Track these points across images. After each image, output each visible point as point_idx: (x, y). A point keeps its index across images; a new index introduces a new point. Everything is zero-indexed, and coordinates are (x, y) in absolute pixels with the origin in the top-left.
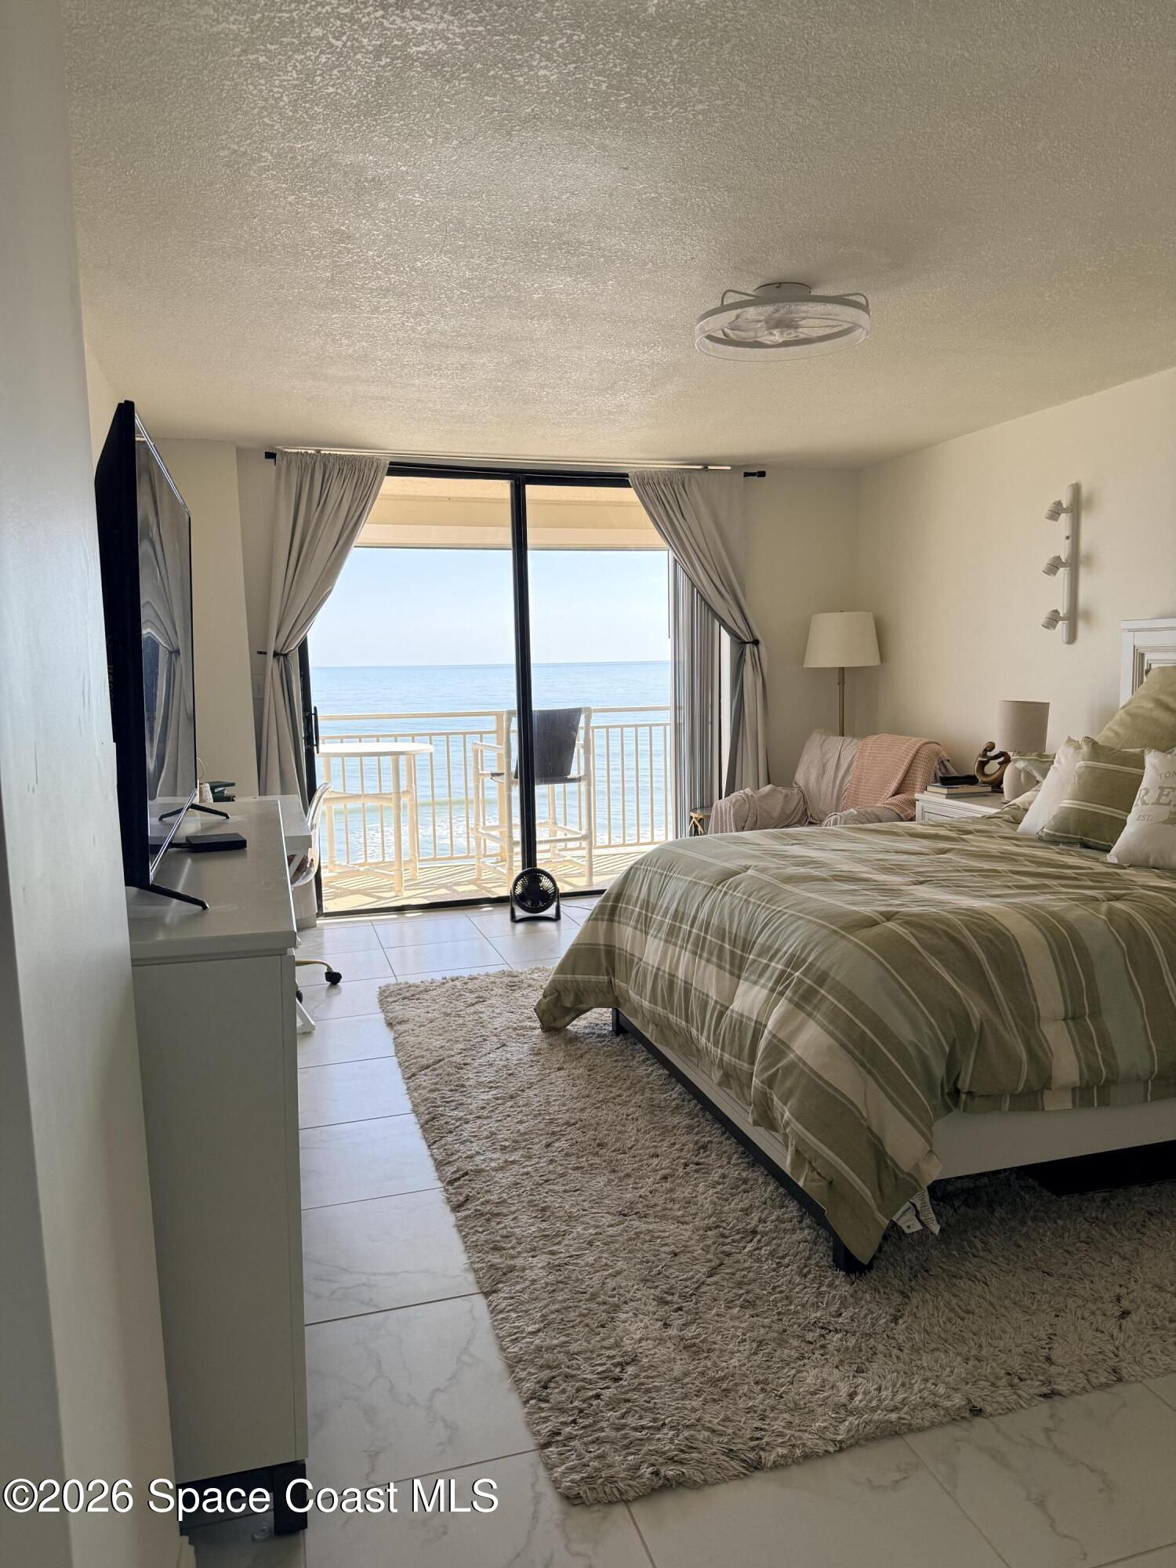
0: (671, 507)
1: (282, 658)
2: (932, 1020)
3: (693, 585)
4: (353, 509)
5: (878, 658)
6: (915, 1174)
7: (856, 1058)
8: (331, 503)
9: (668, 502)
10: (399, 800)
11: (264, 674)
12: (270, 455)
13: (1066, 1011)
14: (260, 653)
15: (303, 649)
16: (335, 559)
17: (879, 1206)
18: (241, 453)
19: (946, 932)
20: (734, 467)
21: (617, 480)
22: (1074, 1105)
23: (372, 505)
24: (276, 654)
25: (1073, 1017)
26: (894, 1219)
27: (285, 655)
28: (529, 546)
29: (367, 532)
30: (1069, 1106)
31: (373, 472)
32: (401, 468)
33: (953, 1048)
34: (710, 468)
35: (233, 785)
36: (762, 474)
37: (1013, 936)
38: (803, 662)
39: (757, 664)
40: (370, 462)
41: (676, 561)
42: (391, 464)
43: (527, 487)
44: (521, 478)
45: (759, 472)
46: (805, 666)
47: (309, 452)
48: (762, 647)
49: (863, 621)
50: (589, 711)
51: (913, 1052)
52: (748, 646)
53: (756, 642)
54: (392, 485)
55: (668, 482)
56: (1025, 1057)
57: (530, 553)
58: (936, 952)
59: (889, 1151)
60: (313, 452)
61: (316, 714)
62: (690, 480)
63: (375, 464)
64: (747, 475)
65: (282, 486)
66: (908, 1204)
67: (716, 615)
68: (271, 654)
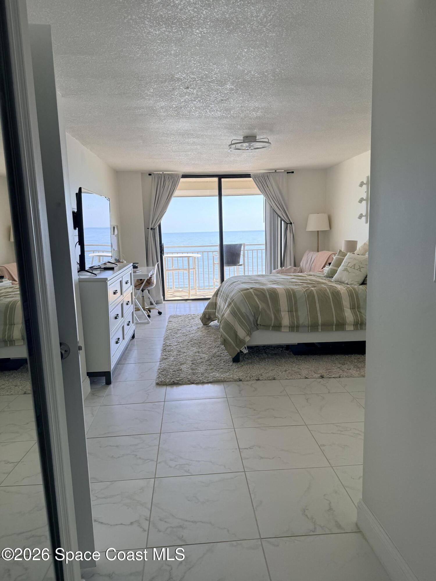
0: (263, 183)
1: (153, 230)
2: (250, 308)
3: (271, 207)
4: (172, 188)
5: (329, 229)
6: (244, 339)
7: (233, 316)
8: (166, 187)
9: (263, 182)
10: (189, 270)
11: (148, 234)
12: (150, 175)
13: (288, 310)
14: (148, 228)
15: (160, 226)
16: (168, 201)
17: (236, 346)
18: (142, 174)
19: (261, 291)
20: (284, 170)
21: (248, 176)
22: (289, 331)
23: (177, 187)
24: (151, 229)
25: (290, 311)
26: (241, 350)
27: (154, 229)
28: (222, 195)
29: (177, 193)
30: (288, 331)
31: (177, 178)
32: (185, 176)
33: (254, 314)
34: (277, 171)
35: (138, 263)
36: (293, 172)
37: (278, 293)
38: (306, 229)
39: (291, 230)
40: (177, 175)
41: (266, 200)
42: (182, 175)
43: (222, 179)
44: (220, 177)
45: (292, 172)
46: (307, 230)
47: (160, 173)
48: (293, 224)
49: (325, 217)
50: (244, 245)
51: (244, 314)
52: (288, 224)
53: (291, 223)
54: (182, 180)
55: (263, 176)
56: (273, 318)
57: (223, 197)
58: (257, 295)
59: (238, 334)
60: (162, 173)
61: (163, 245)
62: (270, 175)
63: (178, 176)
64: (288, 173)
65: (153, 183)
66: (244, 347)
67: (278, 216)
68: (150, 229)
